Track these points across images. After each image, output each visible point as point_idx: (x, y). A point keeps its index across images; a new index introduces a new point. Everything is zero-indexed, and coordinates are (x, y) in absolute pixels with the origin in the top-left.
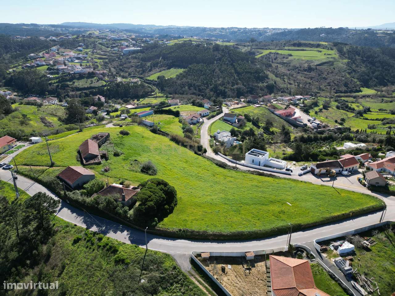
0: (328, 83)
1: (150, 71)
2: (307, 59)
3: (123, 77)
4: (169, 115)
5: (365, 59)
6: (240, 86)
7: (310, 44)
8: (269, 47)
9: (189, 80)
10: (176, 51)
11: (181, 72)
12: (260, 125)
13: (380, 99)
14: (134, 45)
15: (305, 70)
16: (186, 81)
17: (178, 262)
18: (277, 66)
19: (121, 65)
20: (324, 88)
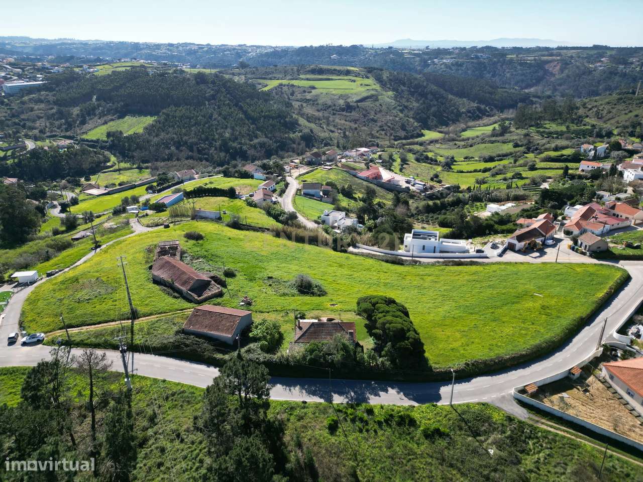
0: (381, 127)
1: (83, 123)
2: (340, 92)
3: (36, 139)
4: (217, 196)
5: (413, 90)
6: (262, 139)
7: (335, 70)
8: (275, 75)
9: (171, 134)
10: (124, 84)
11: (151, 122)
12: (356, 196)
13: (451, 143)
14: (20, 77)
15: (343, 110)
16: (167, 136)
17: (505, 408)
18: (302, 105)
19: (13, 116)
20: (378, 135)
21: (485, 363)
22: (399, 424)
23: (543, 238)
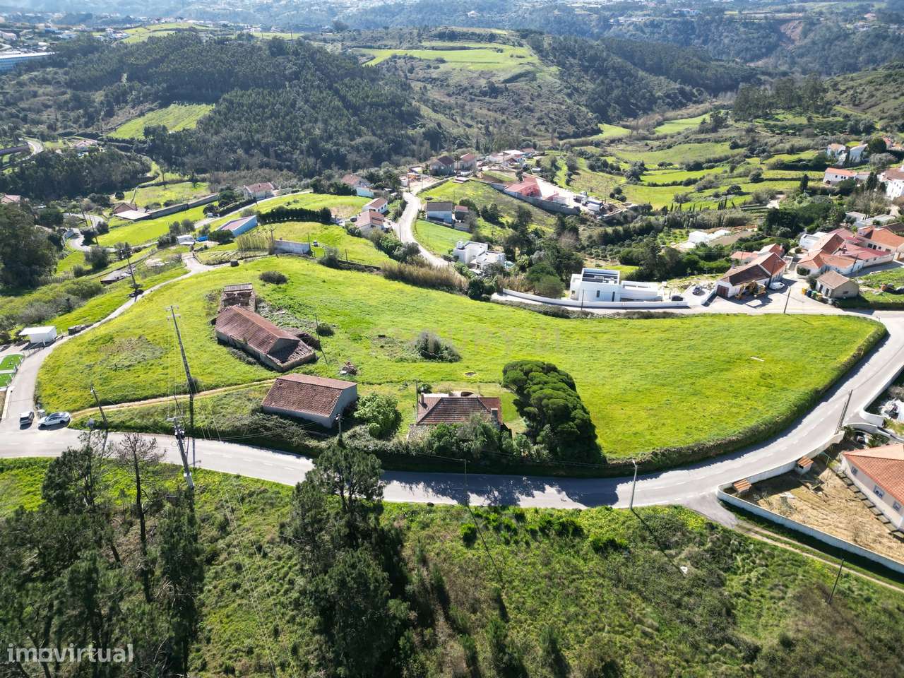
0: (539, 119)
1: (110, 114)
2: (480, 67)
3: (43, 138)
4: (304, 221)
5: (587, 64)
6: (368, 138)
7: (473, 34)
8: (384, 42)
9: (237, 131)
10: (167, 56)
11: (207, 113)
12: (503, 220)
13: (640, 144)
14: (14, 44)
15: (484, 94)
16: (232, 134)
18: (425, 87)
19: (8, 104)
20: (535, 131)
21: (679, 452)
22: (560, 534)
23: (767, 280)
